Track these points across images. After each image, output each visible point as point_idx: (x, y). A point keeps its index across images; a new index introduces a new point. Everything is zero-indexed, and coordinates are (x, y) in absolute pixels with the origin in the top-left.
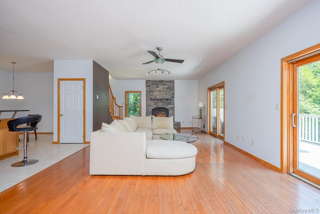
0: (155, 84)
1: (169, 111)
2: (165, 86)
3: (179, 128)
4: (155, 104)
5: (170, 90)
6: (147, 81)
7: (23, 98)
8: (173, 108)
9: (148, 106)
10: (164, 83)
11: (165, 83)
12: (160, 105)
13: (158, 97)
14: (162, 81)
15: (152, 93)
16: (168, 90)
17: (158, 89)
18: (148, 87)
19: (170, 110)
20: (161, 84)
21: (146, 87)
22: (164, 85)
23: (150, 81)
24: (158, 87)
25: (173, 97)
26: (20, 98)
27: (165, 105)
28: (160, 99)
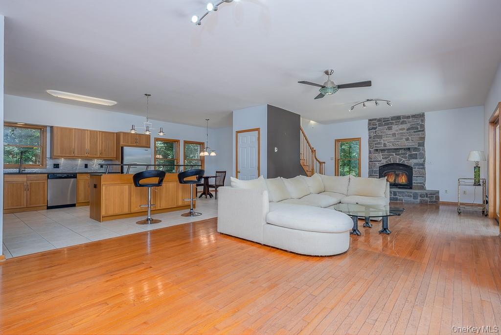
0: (385, 124)
1: (413, 169)
2: (405, 126)
3: (435, 202)
4: (386, 158)
5: (414, 132)
6: (370, 120)
7: (215, 155)
8: (423, 165)
9: (372, 162)
10: (402, 120)
11: (405, 120)
12: (396, 159)
13: (390, 146)
14: (398, 118)
15: (378, 140)
16: (410, 132)
17: (390, 132)
18: (372, 129)
19: (415, 168)
20: (396, 122)
21: (369, 130)
22: (403, 123)
23: (375, 119)
24: (390, 129)
25: (422, 144)
26: (213, 154)
27: (403, 159)
28: (394, 149)
